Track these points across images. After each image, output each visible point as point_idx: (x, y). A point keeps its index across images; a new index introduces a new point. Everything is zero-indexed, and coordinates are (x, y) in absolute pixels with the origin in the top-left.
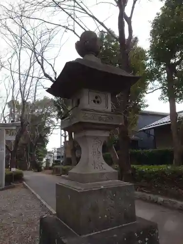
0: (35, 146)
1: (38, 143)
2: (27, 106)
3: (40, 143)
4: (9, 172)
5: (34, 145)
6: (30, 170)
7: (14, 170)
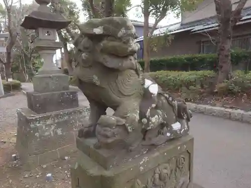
0: (30, 58)
1: (32, 55)
2: (14, 12)
3: (35, 55)
4: (6, 83)
5: (29, 56)
6: (27, 82)
7: (10, 80)
